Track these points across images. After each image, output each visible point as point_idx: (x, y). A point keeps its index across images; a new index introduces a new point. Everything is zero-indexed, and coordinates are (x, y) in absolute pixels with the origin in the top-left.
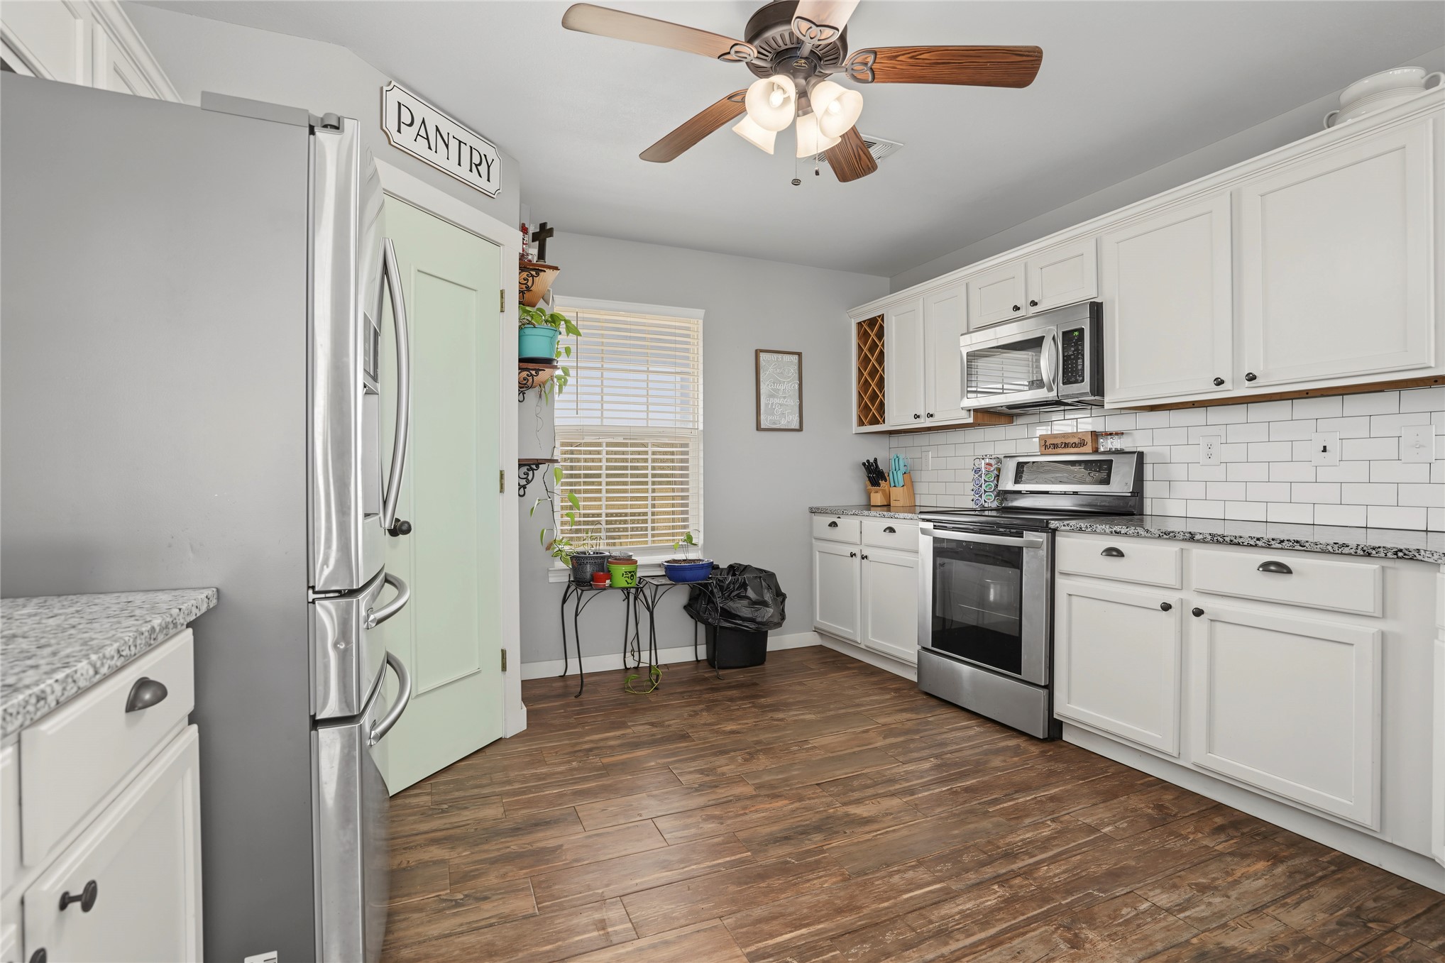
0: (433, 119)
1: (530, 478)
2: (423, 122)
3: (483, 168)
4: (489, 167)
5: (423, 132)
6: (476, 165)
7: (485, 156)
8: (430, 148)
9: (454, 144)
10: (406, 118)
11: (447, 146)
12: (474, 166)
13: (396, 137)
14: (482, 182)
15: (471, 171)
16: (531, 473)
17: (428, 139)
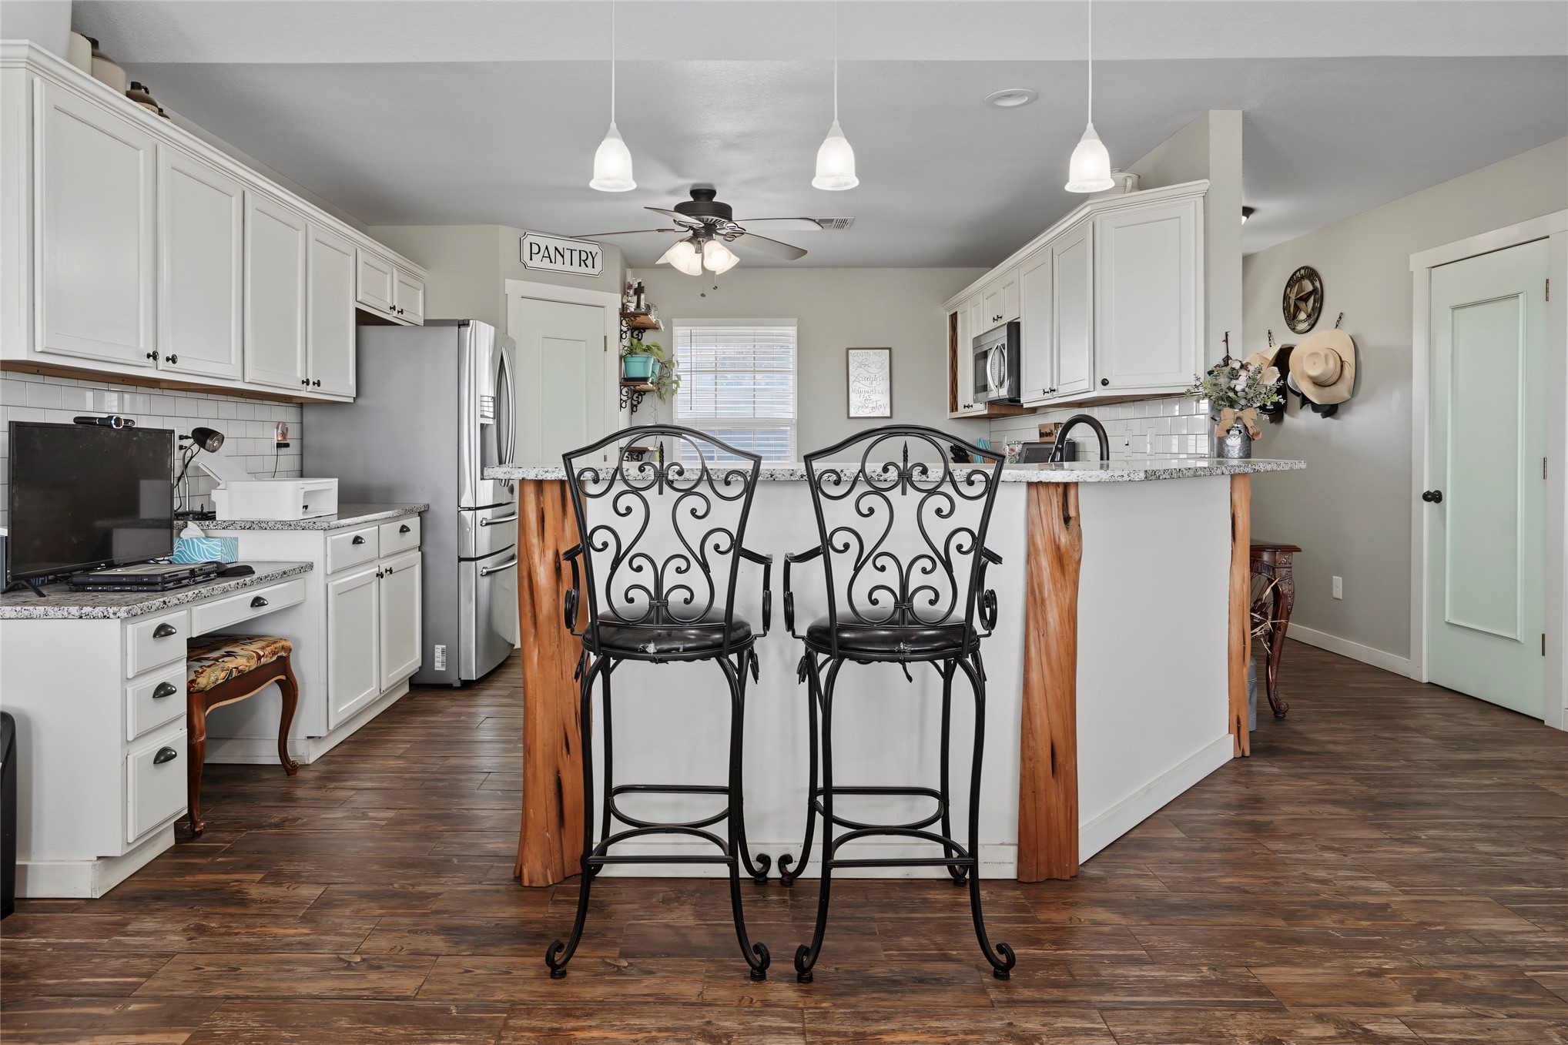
0: (552, 244)
1: (640, 400)
2: (547, 248)
3: (589, 262)
4: (593, 258)
5: (546, 254)
6: (584, 261)
7: (591, 253)
8: (551, 262)
9: (567, 254)
10: (535, 249)
11: (563, 256)
12: (582, 262)
13: (530, 263)
14: (590, 270)
15: (580, 266)
16: (640, 397)
17: (550, 257)
